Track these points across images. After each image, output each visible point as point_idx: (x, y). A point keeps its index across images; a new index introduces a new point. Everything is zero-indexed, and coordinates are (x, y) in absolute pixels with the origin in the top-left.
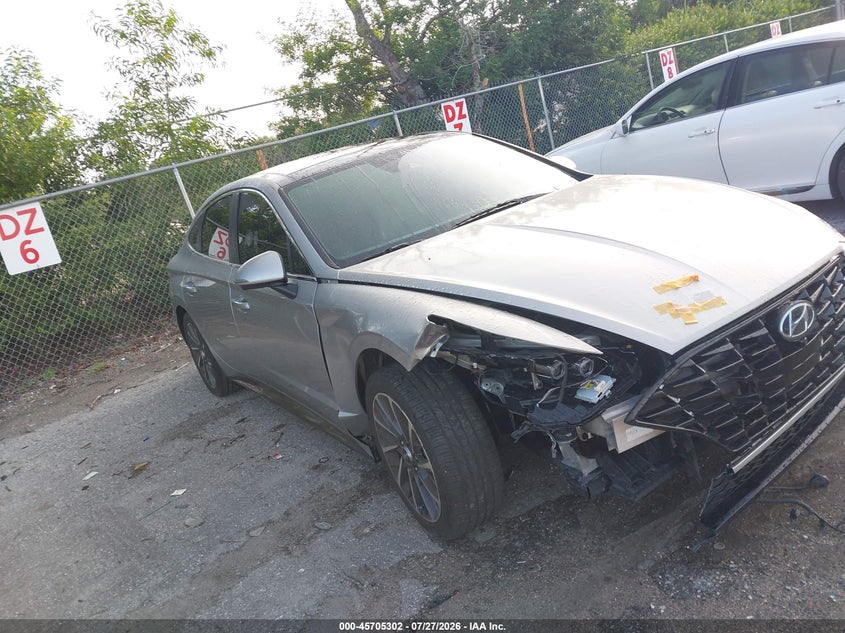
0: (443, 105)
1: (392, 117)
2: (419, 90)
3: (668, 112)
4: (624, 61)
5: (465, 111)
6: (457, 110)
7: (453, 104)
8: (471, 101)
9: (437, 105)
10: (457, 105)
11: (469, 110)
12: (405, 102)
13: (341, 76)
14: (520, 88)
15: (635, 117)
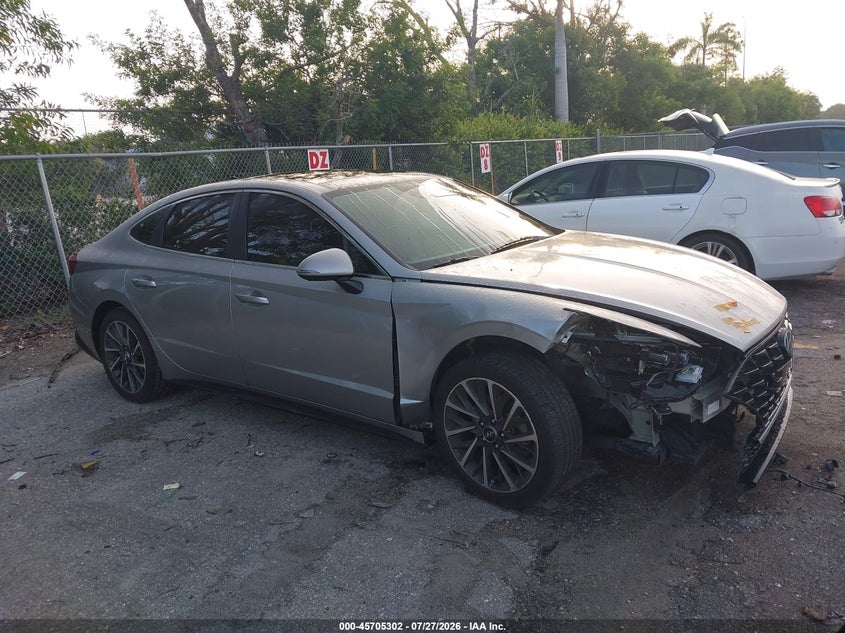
0: (309, 151)
1: (263, 152)
2: (262, 132)
3: (537, 195)
4: (455, 146)
5: (327, 162)
6: (321, 158)
7: (318, 152)
8: (332, 153)
9: (304, 150)
10: (321, 154)
11: (331, 162)
12: (250, 140)
13: (177, 103)
14: (374, 151)
15: (515, 193)
